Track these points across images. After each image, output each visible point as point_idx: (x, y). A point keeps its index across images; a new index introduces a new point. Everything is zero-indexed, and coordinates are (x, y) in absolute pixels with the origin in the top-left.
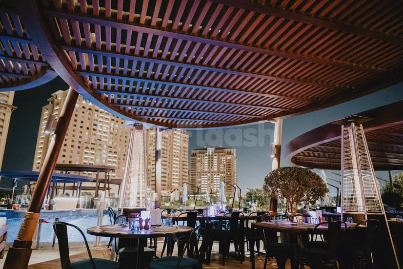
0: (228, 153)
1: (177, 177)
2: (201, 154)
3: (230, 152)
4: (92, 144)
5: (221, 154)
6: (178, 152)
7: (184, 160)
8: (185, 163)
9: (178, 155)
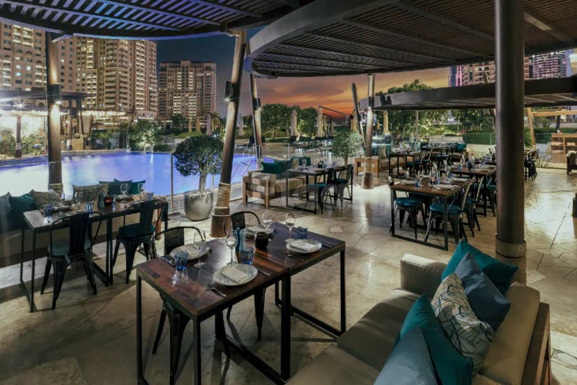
0: (207, 68)
1: (142, 99)
2: (172, 69)
3: (210, 68)
4: (5, 49)
5: (198, 69)
6: (142, 65)
7: (151, 75)
8: (152, 80)
9: (142, 69)
